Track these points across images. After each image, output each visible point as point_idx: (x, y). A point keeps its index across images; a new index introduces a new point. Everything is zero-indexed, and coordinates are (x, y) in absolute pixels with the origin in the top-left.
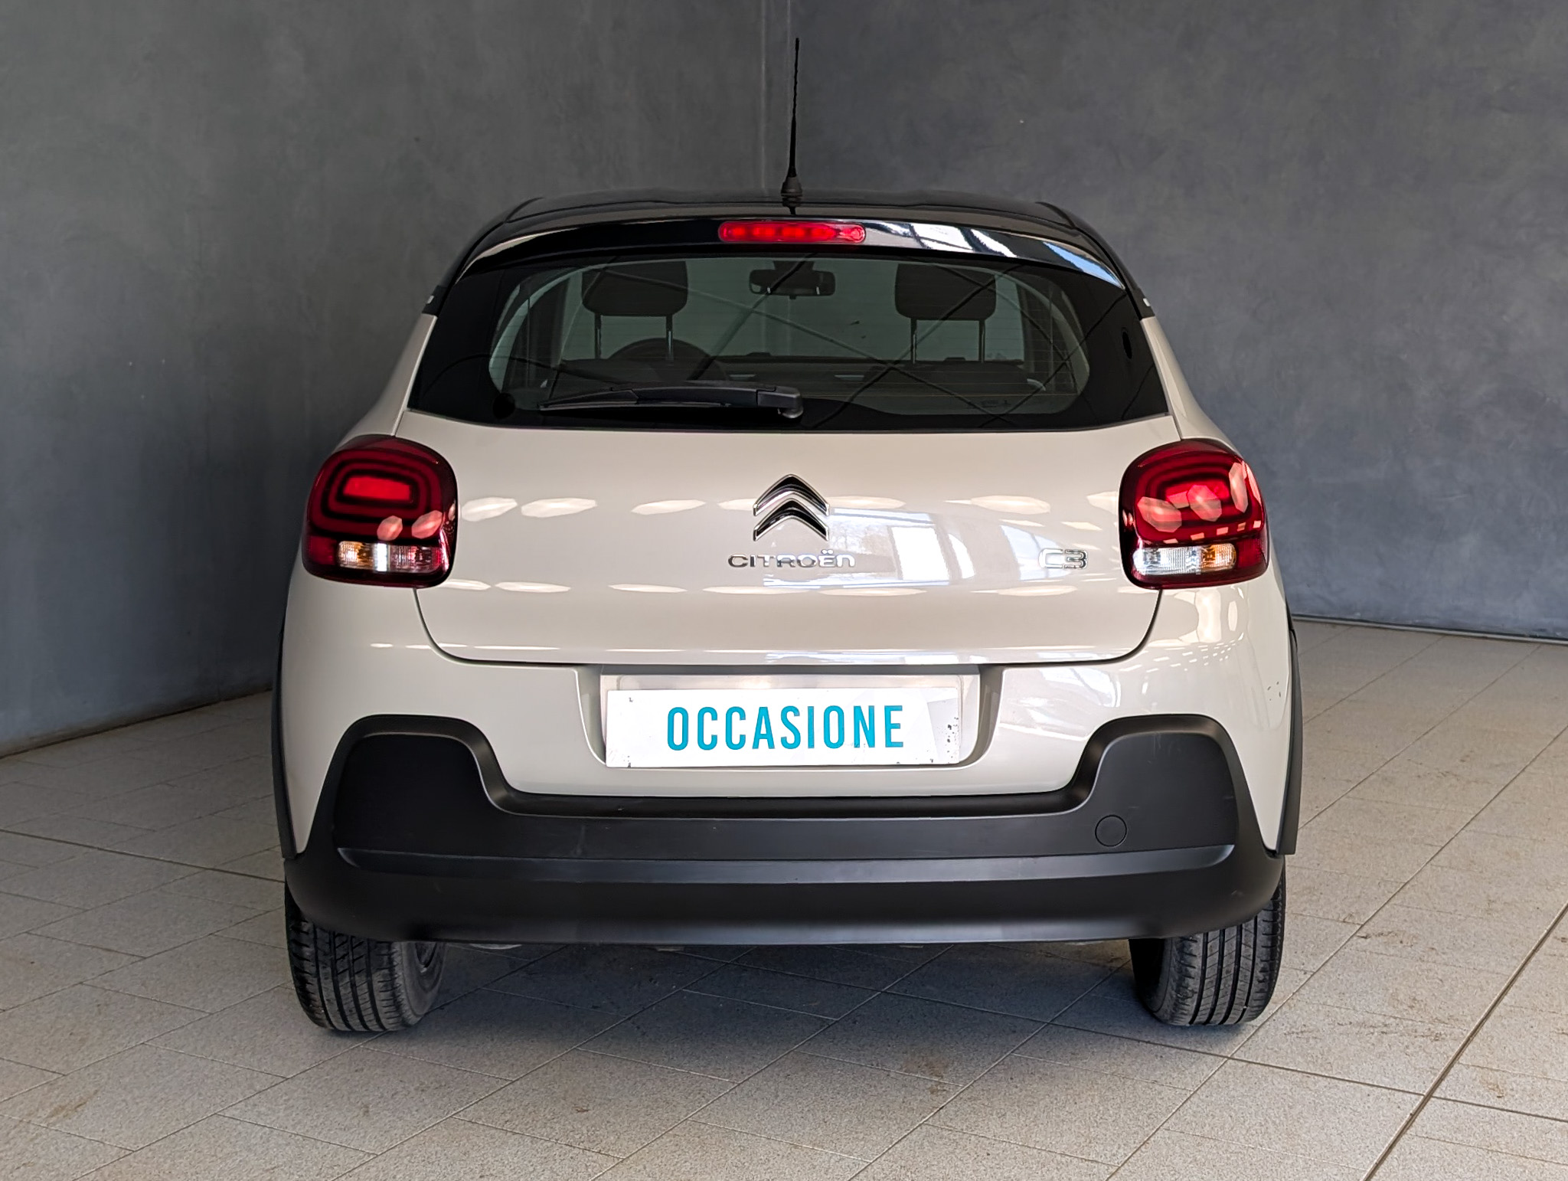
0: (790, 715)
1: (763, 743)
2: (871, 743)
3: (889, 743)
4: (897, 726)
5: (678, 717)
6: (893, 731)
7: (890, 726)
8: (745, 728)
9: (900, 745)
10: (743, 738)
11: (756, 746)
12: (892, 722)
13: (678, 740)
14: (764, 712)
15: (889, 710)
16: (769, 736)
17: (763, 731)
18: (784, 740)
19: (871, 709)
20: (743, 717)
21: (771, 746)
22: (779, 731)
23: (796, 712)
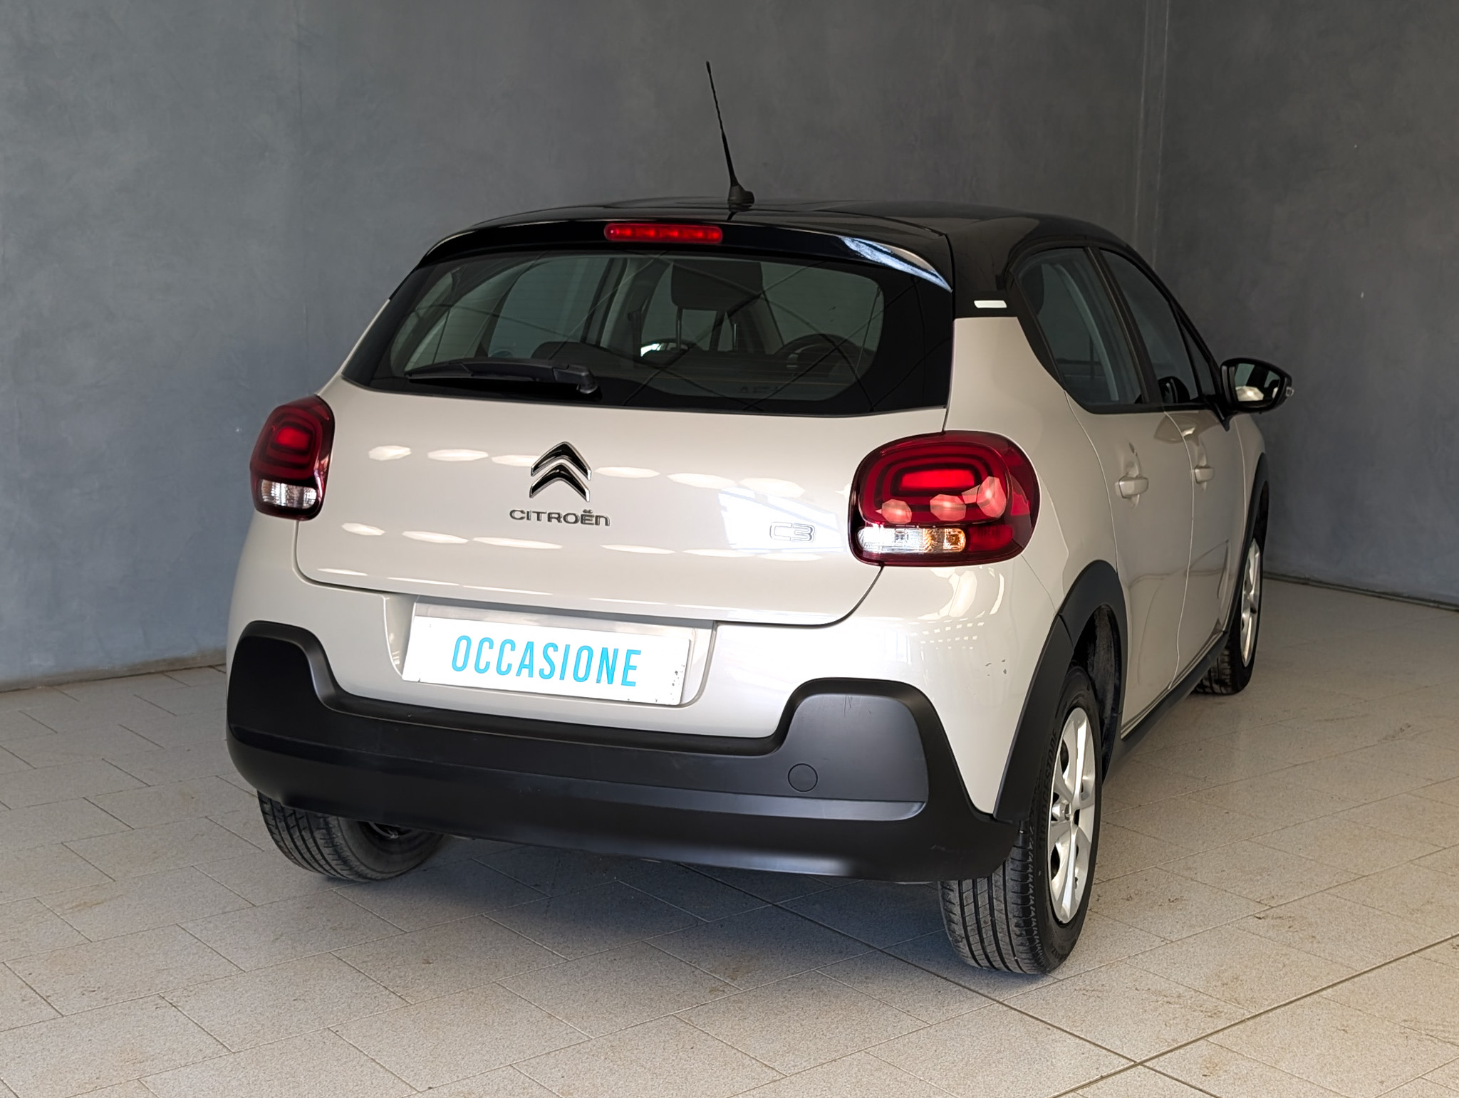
0: (550, 650)
1: (525, 671)
2: (610, 681)
3: (625, 682)
4: (634, 668)
5: (464, 644)
6: (630, 671)
7: (628, 667)
8: (512, 658)
9: (633, 684)
10: (510, 666)
11: (518, 674)
12: (630, 664)
13: (460, 663)
14: (530, 646)
15: (630, 653)
16: (530, 667)
17: (527, 662)
18: (541, 671)
19: (616, 651)
20: (513, 648)
21: (531, 675)
22: (540, 662)
23: (556, 648)
